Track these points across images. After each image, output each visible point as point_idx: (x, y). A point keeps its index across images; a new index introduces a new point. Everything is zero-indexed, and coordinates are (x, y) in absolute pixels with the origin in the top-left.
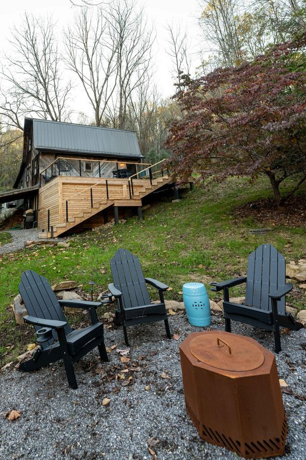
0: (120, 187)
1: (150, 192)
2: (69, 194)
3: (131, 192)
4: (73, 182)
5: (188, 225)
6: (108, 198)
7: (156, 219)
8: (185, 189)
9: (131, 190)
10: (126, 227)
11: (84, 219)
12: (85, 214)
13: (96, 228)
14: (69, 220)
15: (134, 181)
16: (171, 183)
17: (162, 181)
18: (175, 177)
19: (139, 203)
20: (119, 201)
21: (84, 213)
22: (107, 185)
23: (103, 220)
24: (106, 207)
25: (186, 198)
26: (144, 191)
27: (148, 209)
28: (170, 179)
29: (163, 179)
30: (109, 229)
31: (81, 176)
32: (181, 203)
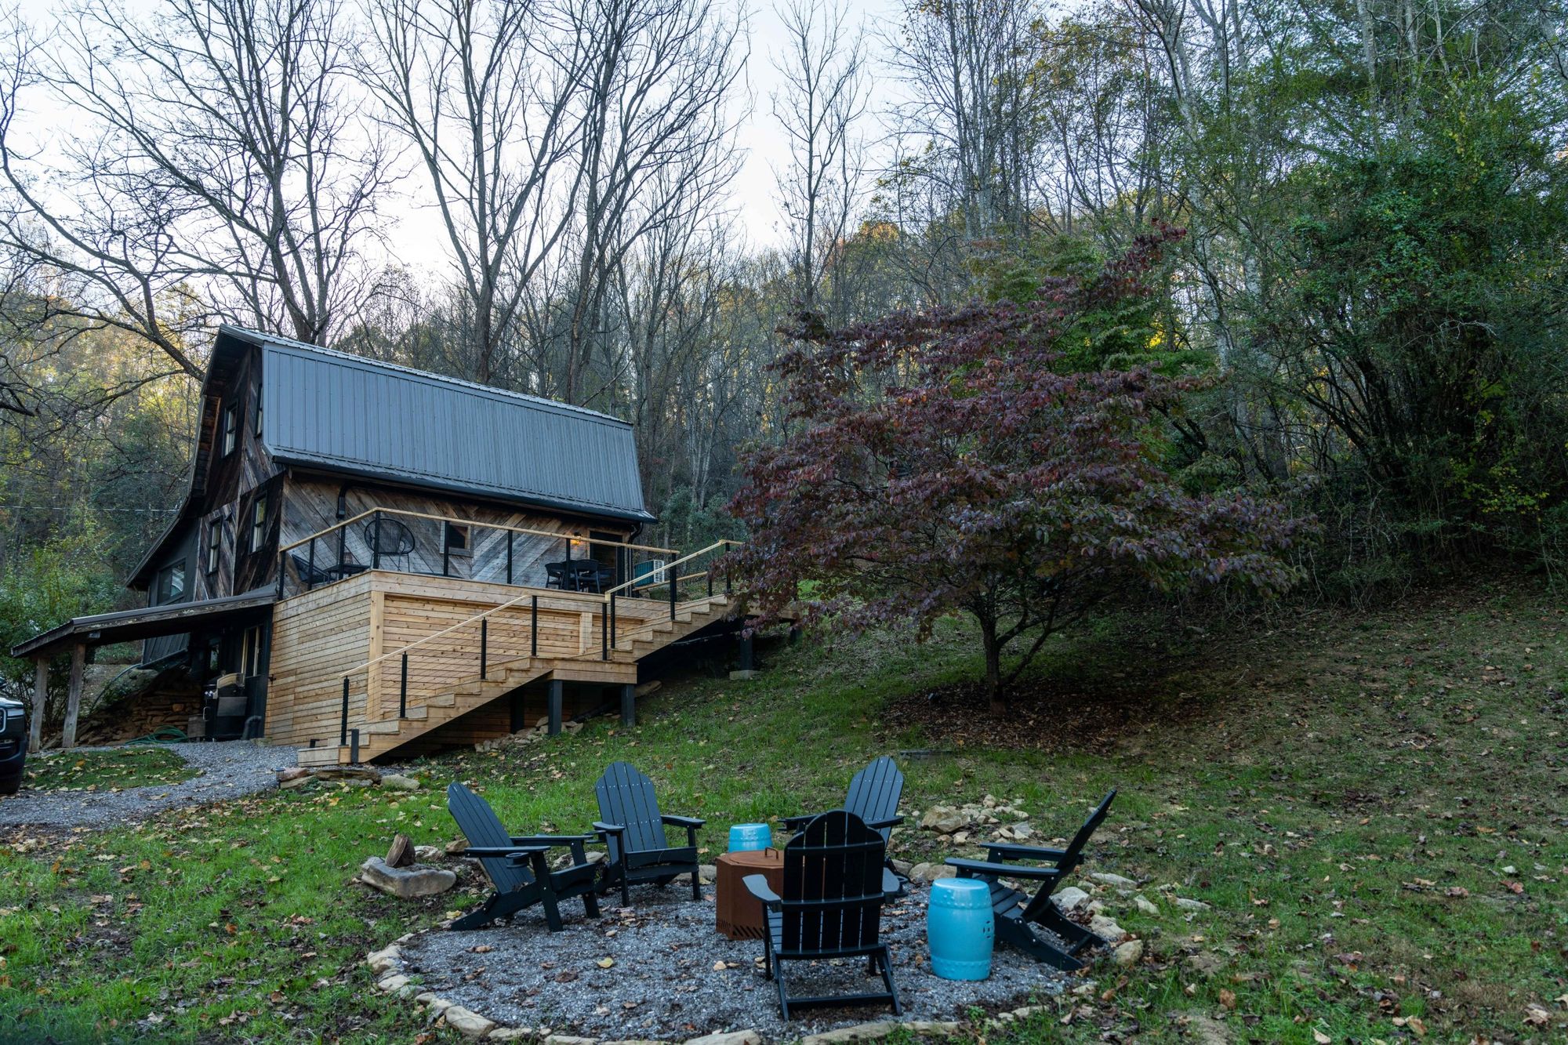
0: (572, 620)
1: (667, 641)
2: (405, 631)
3: (609, 636)
4: (419, 592)
5: (764, 741)
6: (534, 652)
7: (674, 724)
8: (773, 638)
9: (609, 630)
10: (585, 743)
11: (454, 714)
12: (459, 699)
13: (487, 743)
14: (408, 714)
15: (618, 602)
16: (730, 619)
17: (706, 609)
18: (745, 602)
19: (627, 675)
20: (568, 666)
21: (457, 695)
22: (535, 611)
23: (508, 721)
24: (525, 679)
25: (774, 667)
26: (649, 637)
27: (655, 694)
28: (732, 604)
29: (711, 604)
30: (530, 747)
31: (446, 574)
32: (755, 682)
